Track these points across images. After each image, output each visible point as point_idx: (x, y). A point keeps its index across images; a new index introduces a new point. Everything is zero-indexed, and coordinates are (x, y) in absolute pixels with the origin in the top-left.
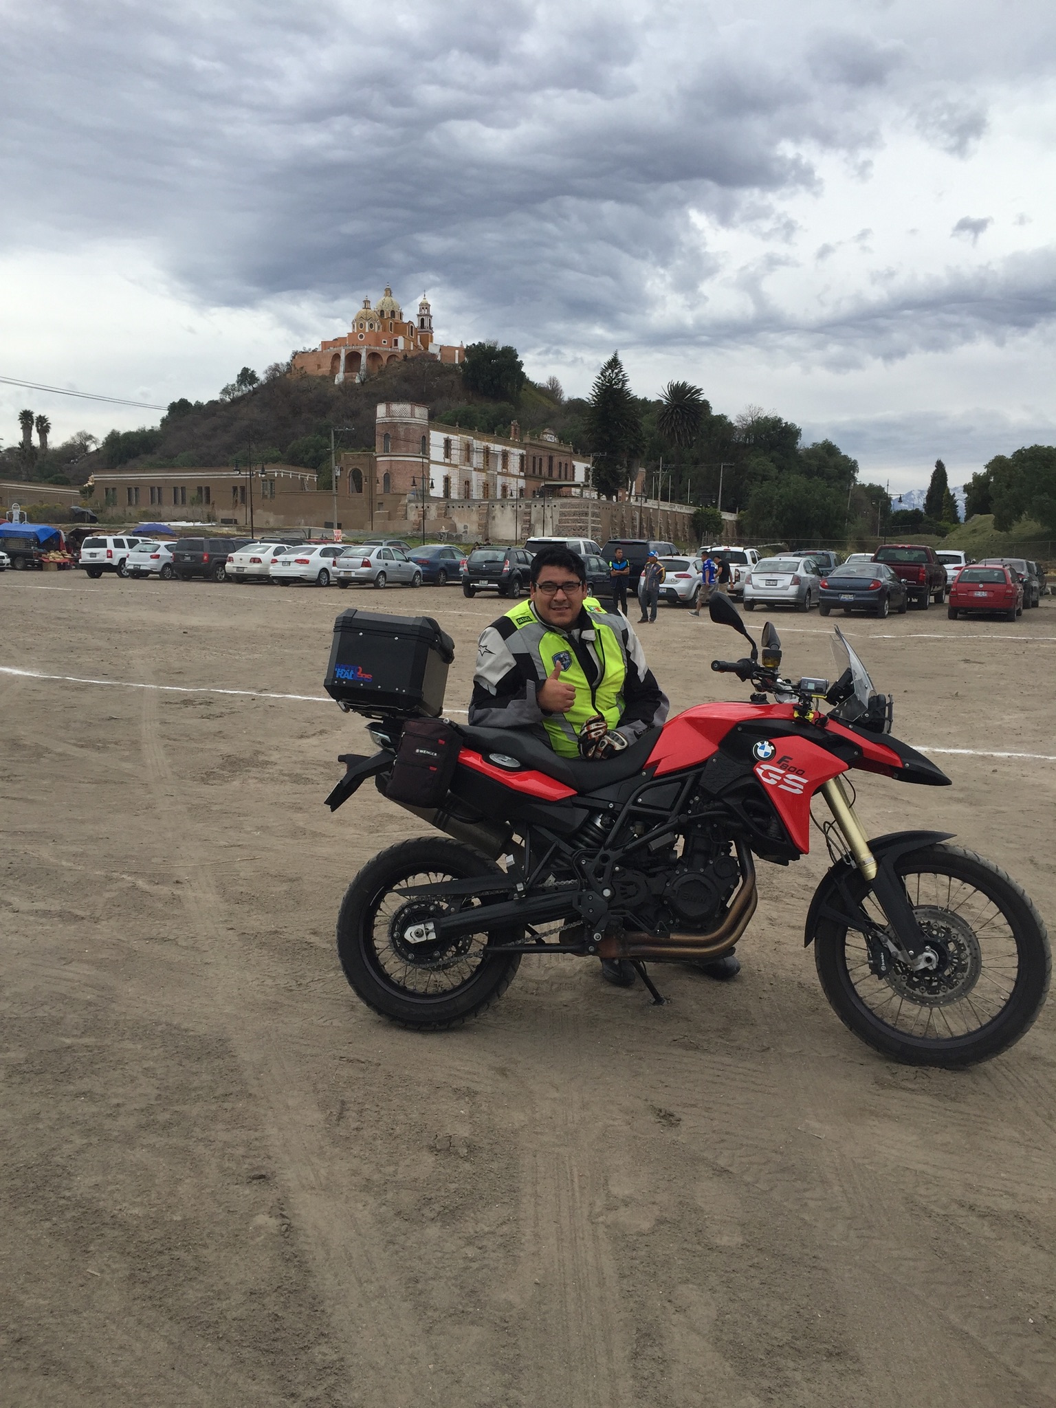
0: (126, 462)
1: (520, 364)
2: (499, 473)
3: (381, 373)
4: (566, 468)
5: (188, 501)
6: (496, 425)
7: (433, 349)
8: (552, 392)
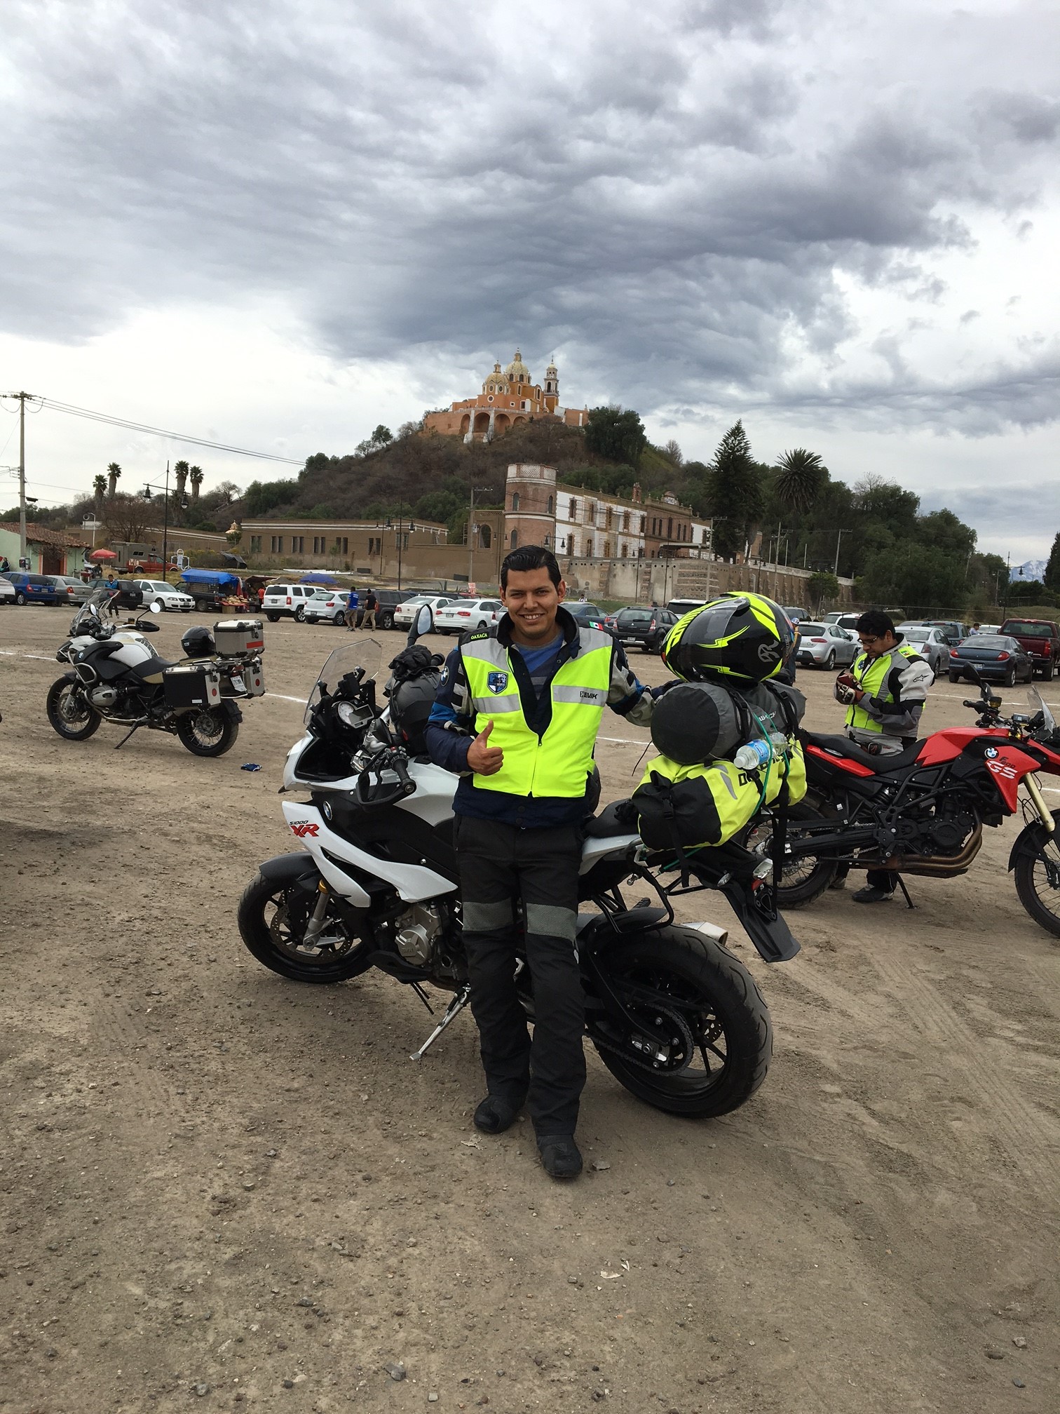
0: (265, 511)
1: (642, 428)
2: (620, 533)
3: (508, 434)
4: (685, 531)
5: (328, 549)
6: (617, 487)
7: (558, 411)
8: (670, 455)
